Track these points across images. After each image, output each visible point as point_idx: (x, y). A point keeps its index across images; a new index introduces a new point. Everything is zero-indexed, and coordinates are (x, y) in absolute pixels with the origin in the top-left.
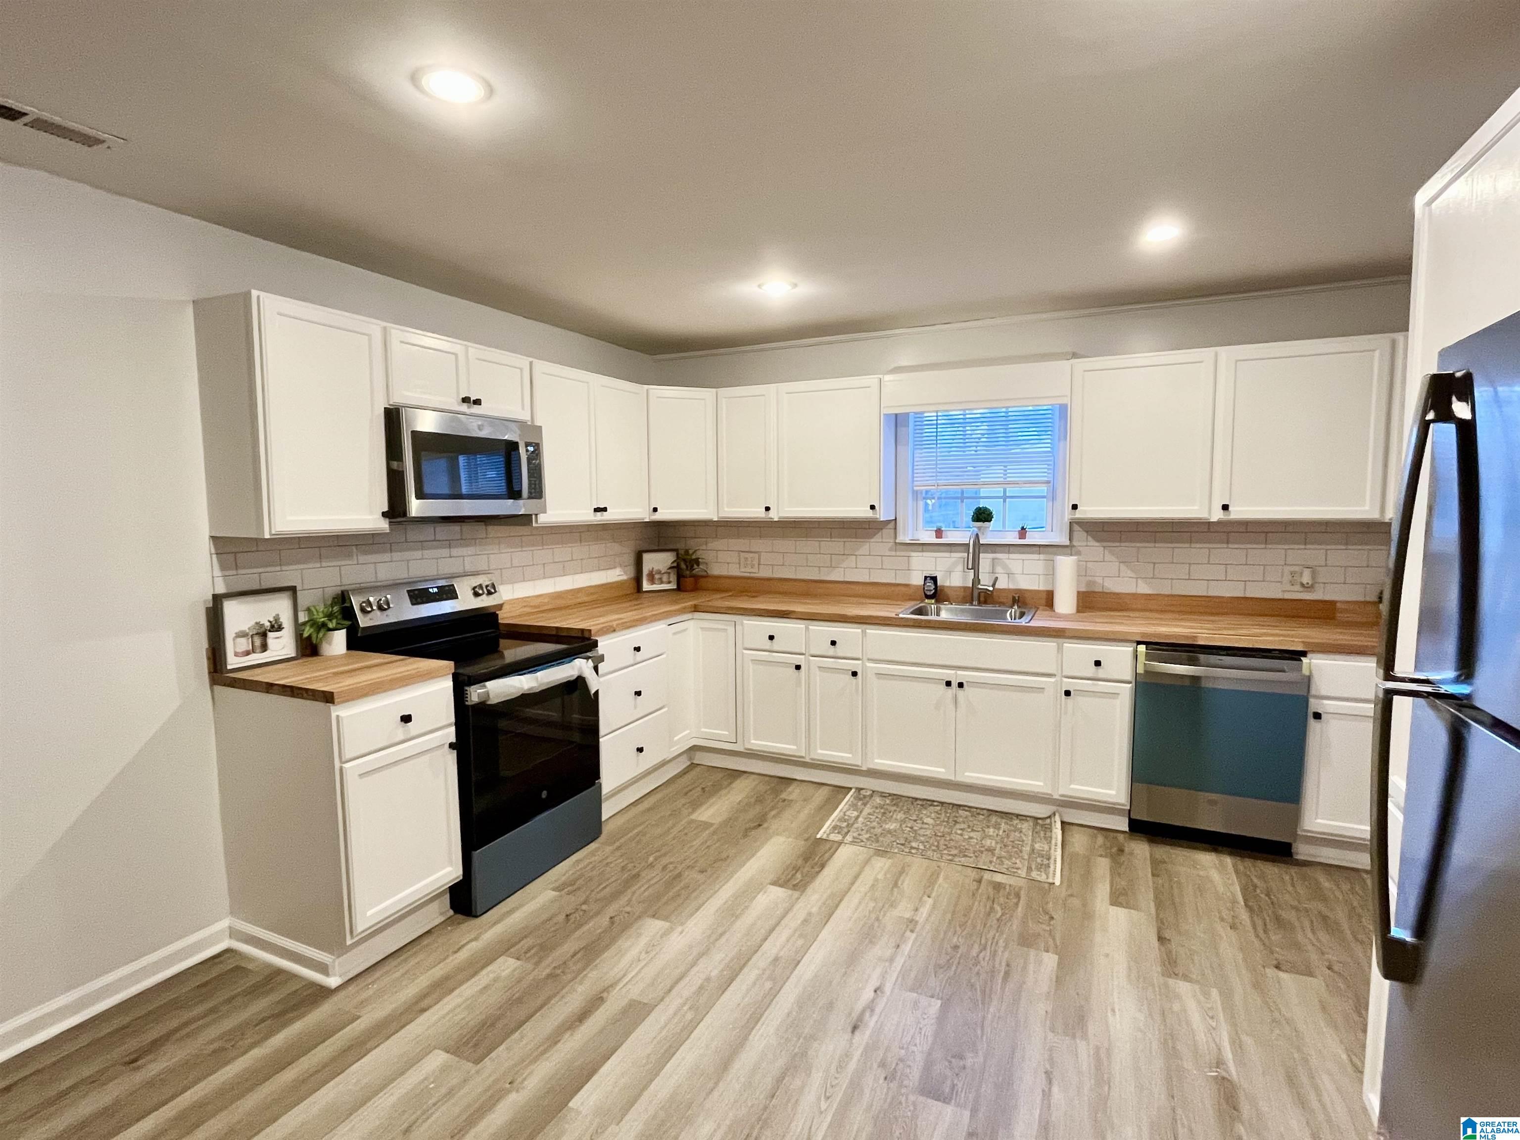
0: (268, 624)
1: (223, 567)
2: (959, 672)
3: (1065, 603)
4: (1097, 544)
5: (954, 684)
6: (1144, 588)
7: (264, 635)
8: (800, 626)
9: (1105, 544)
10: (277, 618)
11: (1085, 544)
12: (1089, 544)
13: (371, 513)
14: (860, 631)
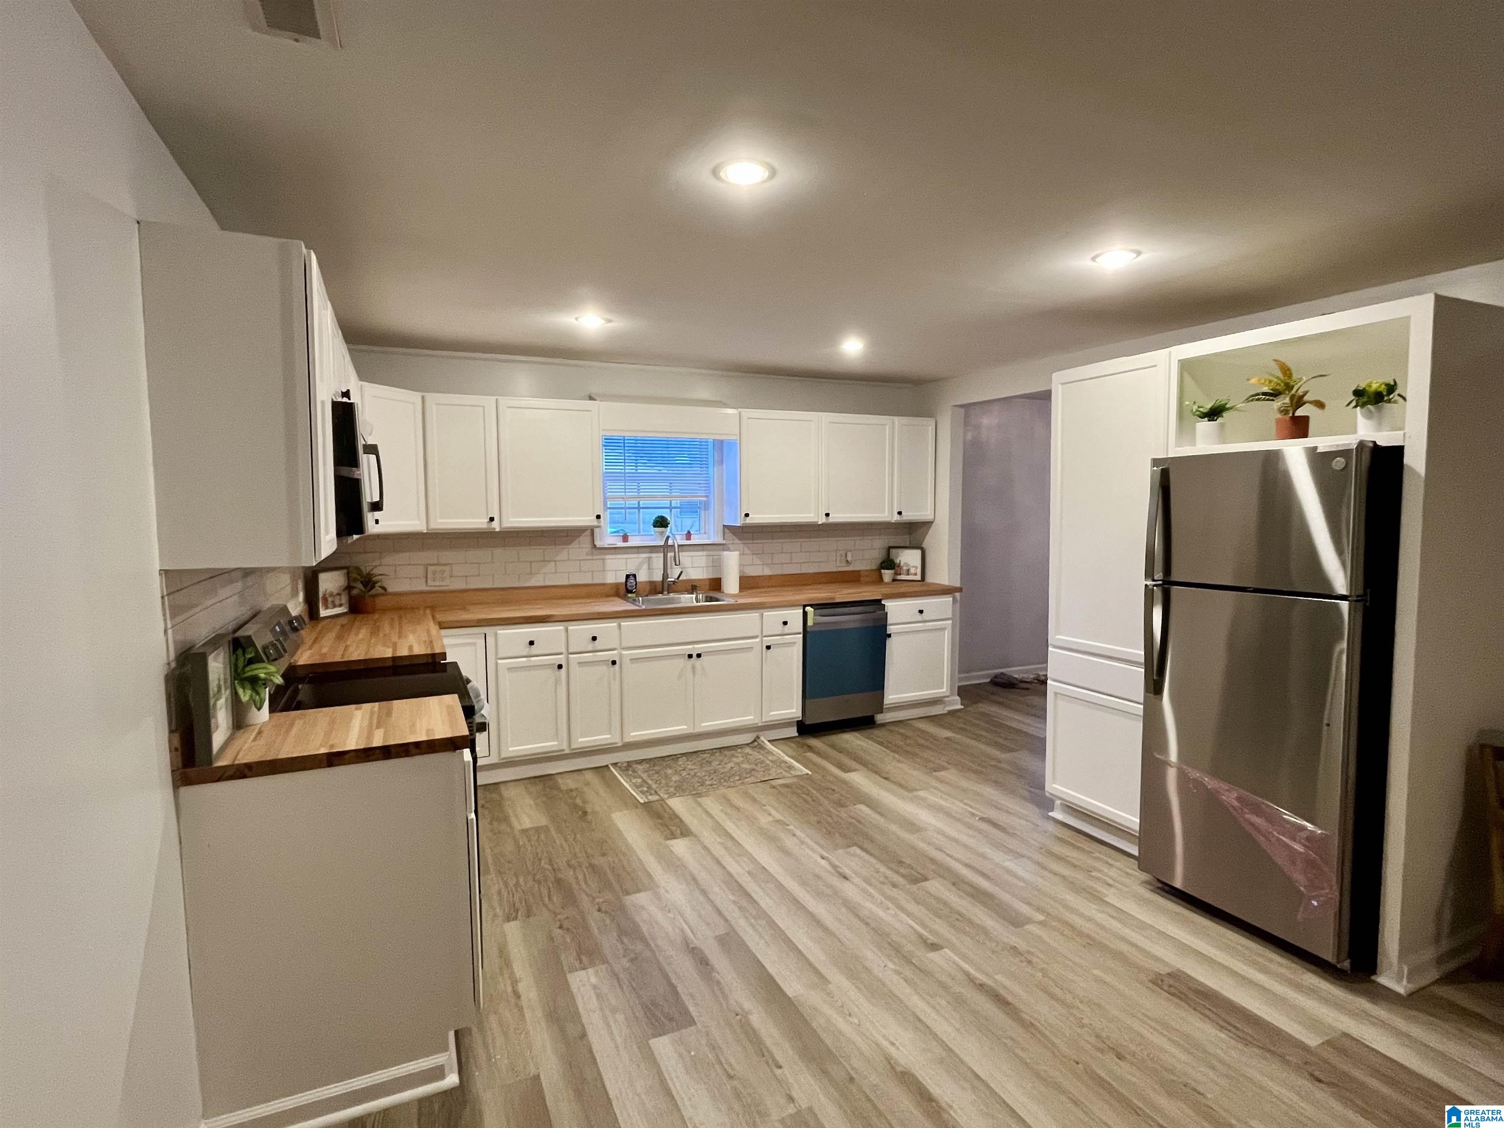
2: (696, 646)
3: (731, 585)
4: (740, 542)
5: (694, 656)
6: (767, 572)
8: (558, 628)
9: (744, 542)
11: (731, 542)
12: (735, 542)
14: (615, 624)
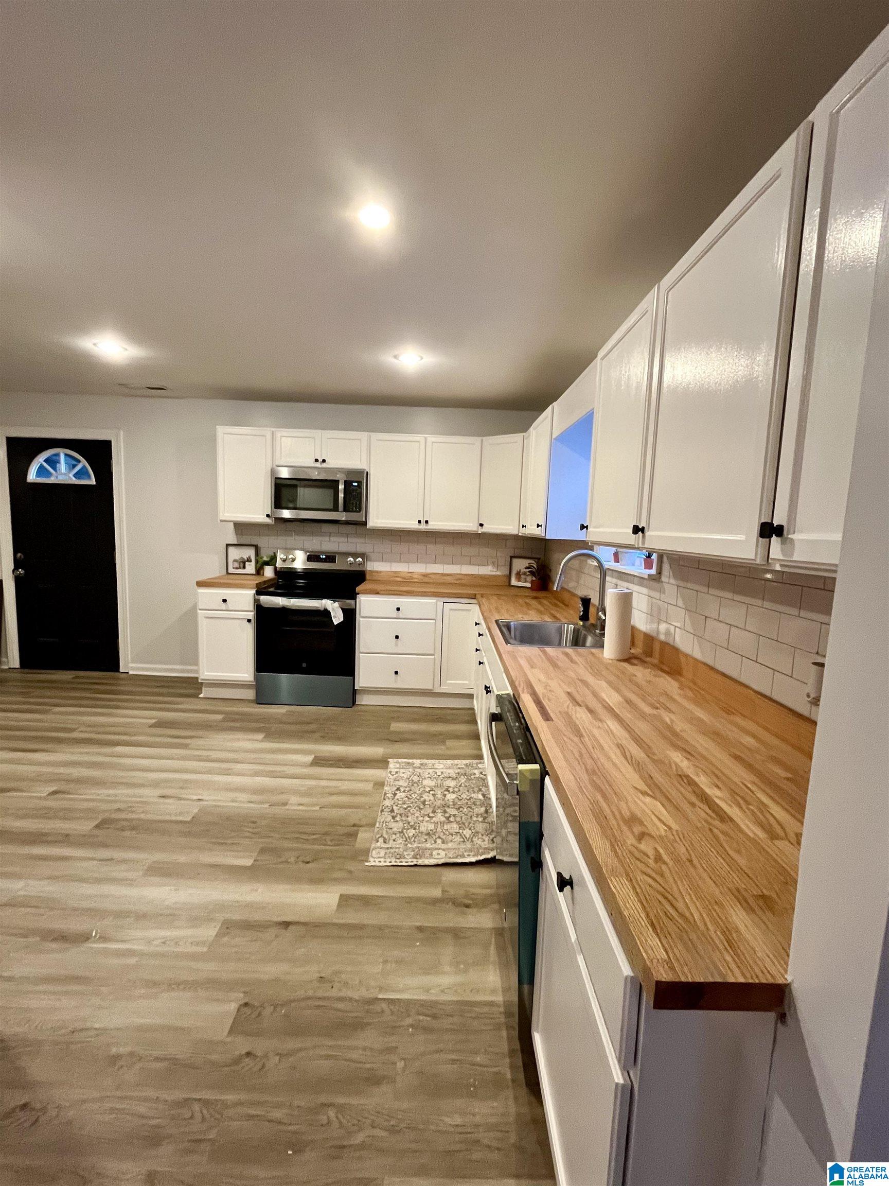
0: (246, 559)
1: (237, 534)
7: (244, 563)
10: (250, 557)
13: (263, 515)
